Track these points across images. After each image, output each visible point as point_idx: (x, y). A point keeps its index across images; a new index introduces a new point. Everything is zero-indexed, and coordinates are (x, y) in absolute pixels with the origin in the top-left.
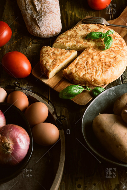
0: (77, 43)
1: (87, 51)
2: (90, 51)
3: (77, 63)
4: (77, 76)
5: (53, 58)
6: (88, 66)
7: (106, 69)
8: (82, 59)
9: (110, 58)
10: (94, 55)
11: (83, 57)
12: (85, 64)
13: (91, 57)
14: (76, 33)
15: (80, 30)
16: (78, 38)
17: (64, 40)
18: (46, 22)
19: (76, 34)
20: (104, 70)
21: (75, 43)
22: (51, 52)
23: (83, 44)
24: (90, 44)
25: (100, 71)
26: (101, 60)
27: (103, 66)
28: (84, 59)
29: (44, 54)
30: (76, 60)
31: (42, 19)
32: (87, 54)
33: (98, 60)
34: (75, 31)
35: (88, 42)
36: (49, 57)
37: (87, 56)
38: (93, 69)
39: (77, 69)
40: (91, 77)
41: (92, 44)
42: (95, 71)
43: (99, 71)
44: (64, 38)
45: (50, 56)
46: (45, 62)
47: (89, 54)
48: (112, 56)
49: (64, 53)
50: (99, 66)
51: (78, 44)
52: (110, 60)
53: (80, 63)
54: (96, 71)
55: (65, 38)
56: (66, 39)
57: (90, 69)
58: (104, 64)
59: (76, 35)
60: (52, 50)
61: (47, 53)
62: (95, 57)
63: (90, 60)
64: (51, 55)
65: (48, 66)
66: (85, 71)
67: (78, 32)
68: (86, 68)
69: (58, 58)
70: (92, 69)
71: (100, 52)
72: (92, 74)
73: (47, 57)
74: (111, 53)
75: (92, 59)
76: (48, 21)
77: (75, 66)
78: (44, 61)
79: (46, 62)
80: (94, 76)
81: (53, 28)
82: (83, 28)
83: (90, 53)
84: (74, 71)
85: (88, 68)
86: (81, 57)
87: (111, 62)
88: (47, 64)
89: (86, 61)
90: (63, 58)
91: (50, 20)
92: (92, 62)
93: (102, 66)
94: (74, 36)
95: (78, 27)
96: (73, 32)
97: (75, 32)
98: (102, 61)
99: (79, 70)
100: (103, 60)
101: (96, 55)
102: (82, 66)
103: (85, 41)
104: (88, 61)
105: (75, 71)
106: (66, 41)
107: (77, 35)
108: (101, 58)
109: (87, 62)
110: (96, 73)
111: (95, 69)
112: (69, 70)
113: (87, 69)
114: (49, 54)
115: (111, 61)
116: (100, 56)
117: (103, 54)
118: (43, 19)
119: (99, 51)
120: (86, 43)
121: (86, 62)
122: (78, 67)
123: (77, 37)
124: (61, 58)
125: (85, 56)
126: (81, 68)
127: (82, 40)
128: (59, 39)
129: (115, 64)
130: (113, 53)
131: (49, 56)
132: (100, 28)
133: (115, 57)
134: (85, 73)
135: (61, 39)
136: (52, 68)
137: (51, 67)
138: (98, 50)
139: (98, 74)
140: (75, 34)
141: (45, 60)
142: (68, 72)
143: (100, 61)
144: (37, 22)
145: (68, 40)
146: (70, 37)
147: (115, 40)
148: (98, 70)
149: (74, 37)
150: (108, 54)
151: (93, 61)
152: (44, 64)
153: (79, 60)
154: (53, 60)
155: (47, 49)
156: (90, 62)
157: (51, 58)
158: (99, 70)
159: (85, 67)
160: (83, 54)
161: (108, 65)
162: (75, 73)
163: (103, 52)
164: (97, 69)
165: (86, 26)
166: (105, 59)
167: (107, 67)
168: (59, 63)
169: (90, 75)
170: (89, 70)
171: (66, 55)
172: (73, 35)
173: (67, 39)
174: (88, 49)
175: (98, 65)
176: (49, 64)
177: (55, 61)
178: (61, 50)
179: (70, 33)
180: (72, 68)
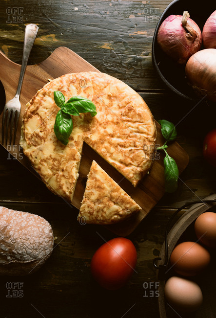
0: (75, 159)
1: (96, 143)
2: (94, 137)
3: (121, 162)
4: (146, 165)
5: (107, 203)
6: (128, 145)
7: (137, 116)
8: (112, 154)
9: (112, 105)
10: (105, 132)
11: (108, 152)
12: (124, 149)
13: (108, 137)
14: (47, 159)
15: (41, 151)
16: (62, 157)
17: (63, 181)
19: (50, 159)
20: (139, 120)
21: (75, 163)
22: (92, 205)
23: (75, 149)
24: (78, 137)
25: (139, 125)
26: (115, 121)
27: (130, 119)
28: (112, 150)
29: (99, 218)
30: (114, 163)
32: (102, 143)
33: (115, 127)
34: (41, 160)
35: (72, 139)
36: (105, 210)
37: (106, 144)
38: (135, 136)
39: (135, 163)
40: (150, 141)
41: (78, 134)
42: (138, 134)
43: (140, 127)
44: (60, 182)
45: (105, 207)
46: (116, 216)
47: (102, 141)
48: (107, 102)
49: (98, 183)
50: (130, 126)
51: (76, 157)
52: (115, 106)
53: (121, 158)
54: (138, 132)
55: (58, 180)
56: (63, 178)
57: (134, 142)
58: (124, 118)
59: (54, 160)
60: (90, 203)
61: (95, 213)
62: (110, 130)
63: (115, 140)
64: (101, 206)
65: (126, 211)
66: (138, 150)
67: (46, 156)
68: (133, 148)
69: (109, 195)
70: (134, 139)
71: (98, 122)
72: (144, 140)
73: (105, 213)
74: (101, 103)
75: (112, 136)
77: (127, 165)
78: (113, 218)
79: (115, 214)
80: (150, 137)
82: (35, 146)
83: (101, 139)
84: (139, 169)
85: (132, 144)
86: (108, 155)
87: (121, 105)
88: (121, 213)
89: (117, 147)
90: (110, 186)
92: (119, 137)
93: (128, 121)
94: (56, 163)
95: (33, 154)
96: (45, 164)
97: (45, 161)
98: (117, 119)
99: (136, 160)
100: (115, 118)
101: (105, 128)
102: (127, 155)
103: (71, 144)
104: (118, 144)
105: (138, 166)
106: (69, 179)
107: (53, 157)
108: (112, 122)
109: (120, 146)
110: (142, 133)
111: (134, 134)
112: (135, 176)
113: (135, 146)
114: (100, 210)
115: (118, 105)
116: (107, 123)
117: (103, 116)
119: (96, 123)
120: (74, 144)
121: (120, 148)
122: (129, 161)
123: (58, 158)
124: (108, 189)
125: (105, 148)
126: (133, 157)
127: (68, 151)
128: (61, 191)
129: (126, 100)
130: (101, 98)
131: (103, 210)
132: (37, 114)
133: (109, 97)
134: (142, 151)
135: (61, 187)
136: (131, 206)
137: (128, 206)
138: (94, 124)
139: (145, 130)
140: (51, 162)
141: (111, 217)
142: (138, 179)
143: (117, 123)
145: (66, 174)
146: (58, 170)
147: (69, 90)
148: (136, 130)
149: (60, 163)
150: (101, 108)
151: (118, 135)
152: (119, 217)
153: (115, 159)
154: (112, 204)
155: (86, 212)
156: (120, 141)
157: (109, 207)
158: (138, 128)
159: (131, 150)
160: (101, 150)
161: (127, 111)
162: (141, 167)
163: (98, 116)
164: (134, 129)
165: (29, 139)
166: (114, 115)
167: (132, 113)
168: (120, 193)
169: (147, 142)
170: (137, 144)
171: (102, 181)
172: (54, 164)
173: (63, 176)
174: (91, 141)
175: (126, 128)
176: (121, 209)
177: (114, 200)
178: (90, 188)
179: (46, 170)
180: (131, 172)
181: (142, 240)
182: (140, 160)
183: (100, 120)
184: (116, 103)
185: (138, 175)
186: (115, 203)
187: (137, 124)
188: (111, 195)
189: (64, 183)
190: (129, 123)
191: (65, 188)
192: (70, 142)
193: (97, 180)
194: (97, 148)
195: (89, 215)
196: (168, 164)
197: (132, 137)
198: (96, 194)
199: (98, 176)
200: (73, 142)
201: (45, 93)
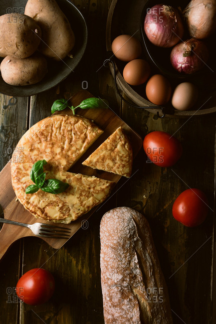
0: (81, 178)
1: (68, 162)
2: (64, 163)
3: (83, 142)
4: (86, 122)
5: (116, 153)
6: (70, 136)
7: (48, 129)
8: (77, 149)
9: (38, 148)
10: (59, 154)
11: (75, 152)
12: (74, 139)
13: (64, 152)
14: (80, 201)
15: (73, 205)
16: (79, 189)
17: (98, 188)
18: (123, 225)
19: (81, 199)
20: (50, 127)
21: (83, 178)
22: (117, 165)
23: (73, 178)
24: (63, 175)
25: (55, 127)
26: (51, 146)
27: (50, 134)
28: (73, 148)
29: (128, 160)
30: (85, 147)
31: (130, 231)
32: (68, 156)
33: (55, 146)
34: (81, 205)
35: (65, 180)
36: (121, 155)
37: (69, 153)
38: (63, 130)
39: (85, 131)
40: (68, 119)
41: (61, 175)
42: (62, 128)
43: (56, 126)
44: (98, 191)
45: (119, 155)
46: (126, 146)
47: (66, 157)
48: (35, 152)
49: (100, 160)
50: (55, 134)
51: (79, 177)
52: (39, 146)
53: (80, 142)
54: (60, 128)
56: (96, 188)
57: (68, 131)
58: (49, 139)
59: (81, 195)
60: (116, 167)
61: (123, 163)
62: (58, 150)
63: (66, 147)
64: (118, 158)
65: (122, 139)
66: (74, 129)
67: (78, 202)
68: (73, 132)
69: (109, 152)
70: (65, 131)
71: (51, 160)
72: (67, 123)
73: (123, 155)
74: (36, 157)
75: (63, 148)
76: (120, 228)
77: (86, 137)
78: (127, 149)
79: (124, 147)
80: (64, 119)
81: (113, 216)
82: (70, 211)
83: (65, 158)
84: (89, 128)
85: (70, 133)
86: (78, 152)
87: (39, 141)
88: (123, 142)
89: (71, 145)
90: (102, 151)
91: (117, 229)
92: (64, 143)
93: (51, 136)
94: (84, 194)
95: (76, 212)
96: (84, 203)
97: (82, 202)
98: (50, 144)
99: (82, 130)
100: (48, 146)
101: (56, 154)
102: (78, 137)
103: (69, 181)
104: (69, 144)
105: (87, 129)
106: (96, 183)
107: (78, 196)
108: (52, 148)
109: (71, 142)
110: (61, 125)
111: (61, 131)
112: (95, 131)
113: (71, 130)
114: (121, 159)
115: (39, 143)
116: (52, 152)
117: (47, 155)
118: (128, 231)
119: (52, 161)
120: (69, 179)
121: (72, 143)
122: (83, 135)
123: (79, 192)
124: (104, 152)
125: (72, 154)
126: (80, 132)
127: (74, 184)
128: (106, 190)
129: (34, 137)
130: (33, 157)
131: (121, 157)
132: (44, 208)
133: (32, 150)
134: (75, 125)
135: (103, 190)
136: (118, 135)
137: (118, 137)
138: (53, 163)
139: (59, 122)
140: (82, 198)
141: (126, 150)
142: (97, 129)
143: (53, 144)
144: (136, 228)
145: (92, 186)
146: (89, 192)
147: (25, 183)
148: (58, 129)
149: (84, 191)
150: (40, 157)
151: (62, 143)
152: (127, 144)
153: (81, 147)
154: (116, 149)
155: (123, 170)
156: (67, 142)
157: (119, 152)
158: (57, 128)
159: (74, 134)
160: (74, 157)
161: (43, 136)
162: (88, 126)
163: (47, 160)
164: (58, 131)
165: (64, 215)
166: (46, 147)
167: (45, 133)
168: (108, 143)
169: (69, 121)
170: (69, 129)
171: (98, 157)
172: (85, 195)
173: (94, 188)
174: (66, 165)
175: (56, 138)
176: (121, 142)
177: (113, 148)
178: (103, 166)
179: (90, 202)
180: (91, 134)
181: (146, 128)
182: (82, 127)
183: (50, 158)
184: (37, 145)
185: (94, 129)
186: (116, 147)
187: (54, 129)
188: (109, 150)
189: (99, 187)
190: (53, 135)
191: (104, 187)
192: (67, 182)
193: (98, 161)
194: (73, 161)
195: (125, 168)
196: (86, 106)
197: (64, 132)
198: (108, 162)
199: (95, 160)
200: (67, 180)
201: (27, 202)
